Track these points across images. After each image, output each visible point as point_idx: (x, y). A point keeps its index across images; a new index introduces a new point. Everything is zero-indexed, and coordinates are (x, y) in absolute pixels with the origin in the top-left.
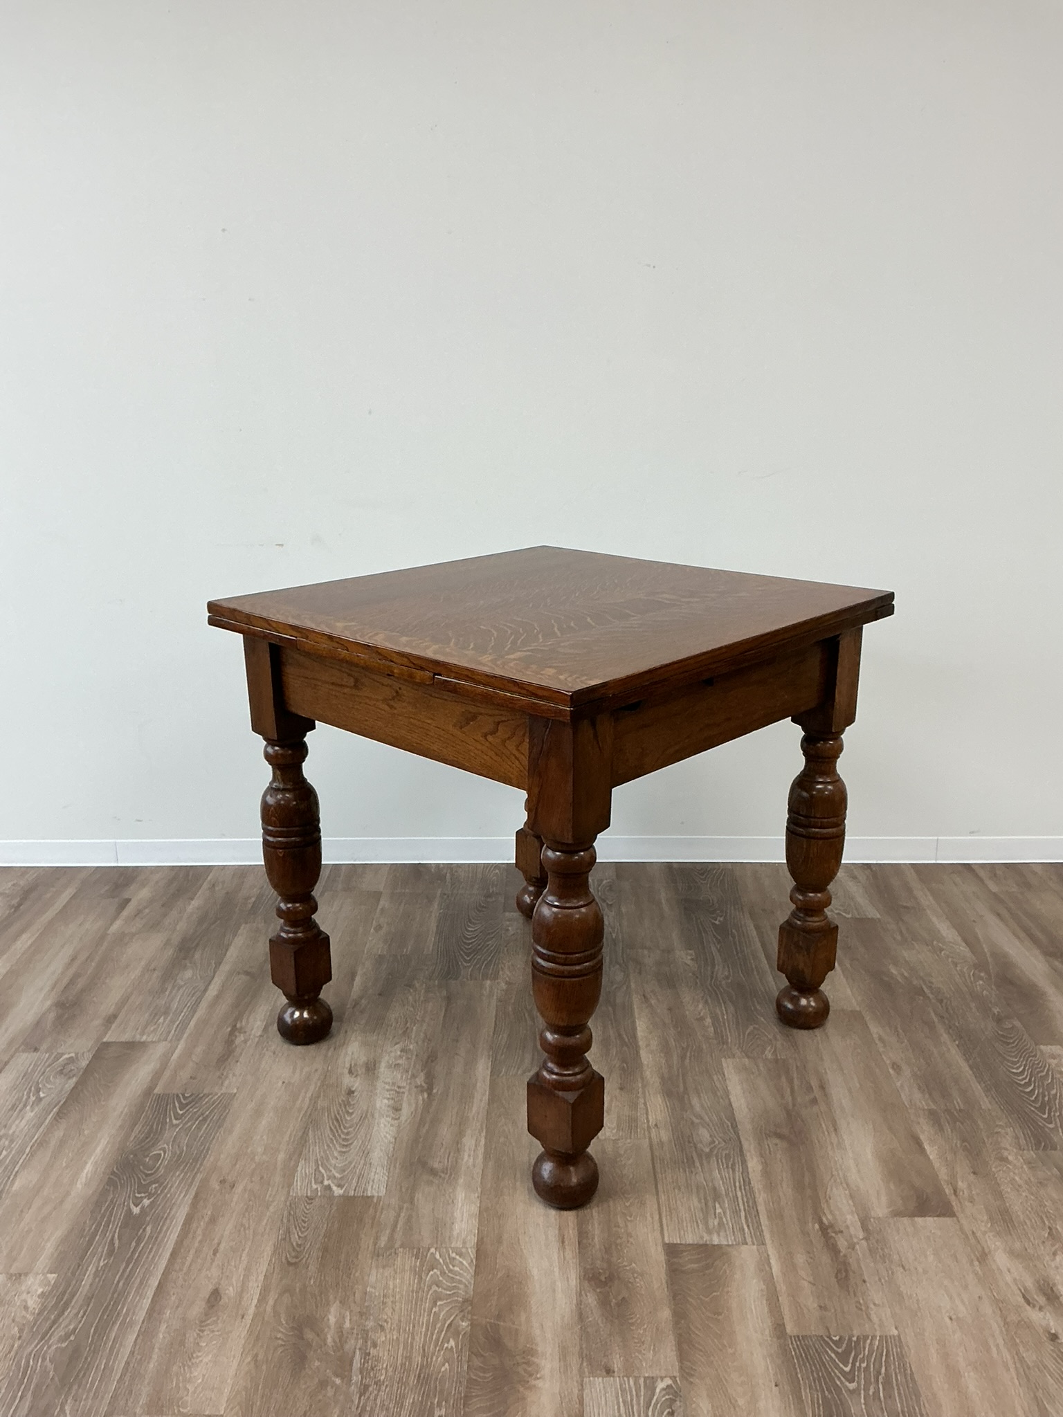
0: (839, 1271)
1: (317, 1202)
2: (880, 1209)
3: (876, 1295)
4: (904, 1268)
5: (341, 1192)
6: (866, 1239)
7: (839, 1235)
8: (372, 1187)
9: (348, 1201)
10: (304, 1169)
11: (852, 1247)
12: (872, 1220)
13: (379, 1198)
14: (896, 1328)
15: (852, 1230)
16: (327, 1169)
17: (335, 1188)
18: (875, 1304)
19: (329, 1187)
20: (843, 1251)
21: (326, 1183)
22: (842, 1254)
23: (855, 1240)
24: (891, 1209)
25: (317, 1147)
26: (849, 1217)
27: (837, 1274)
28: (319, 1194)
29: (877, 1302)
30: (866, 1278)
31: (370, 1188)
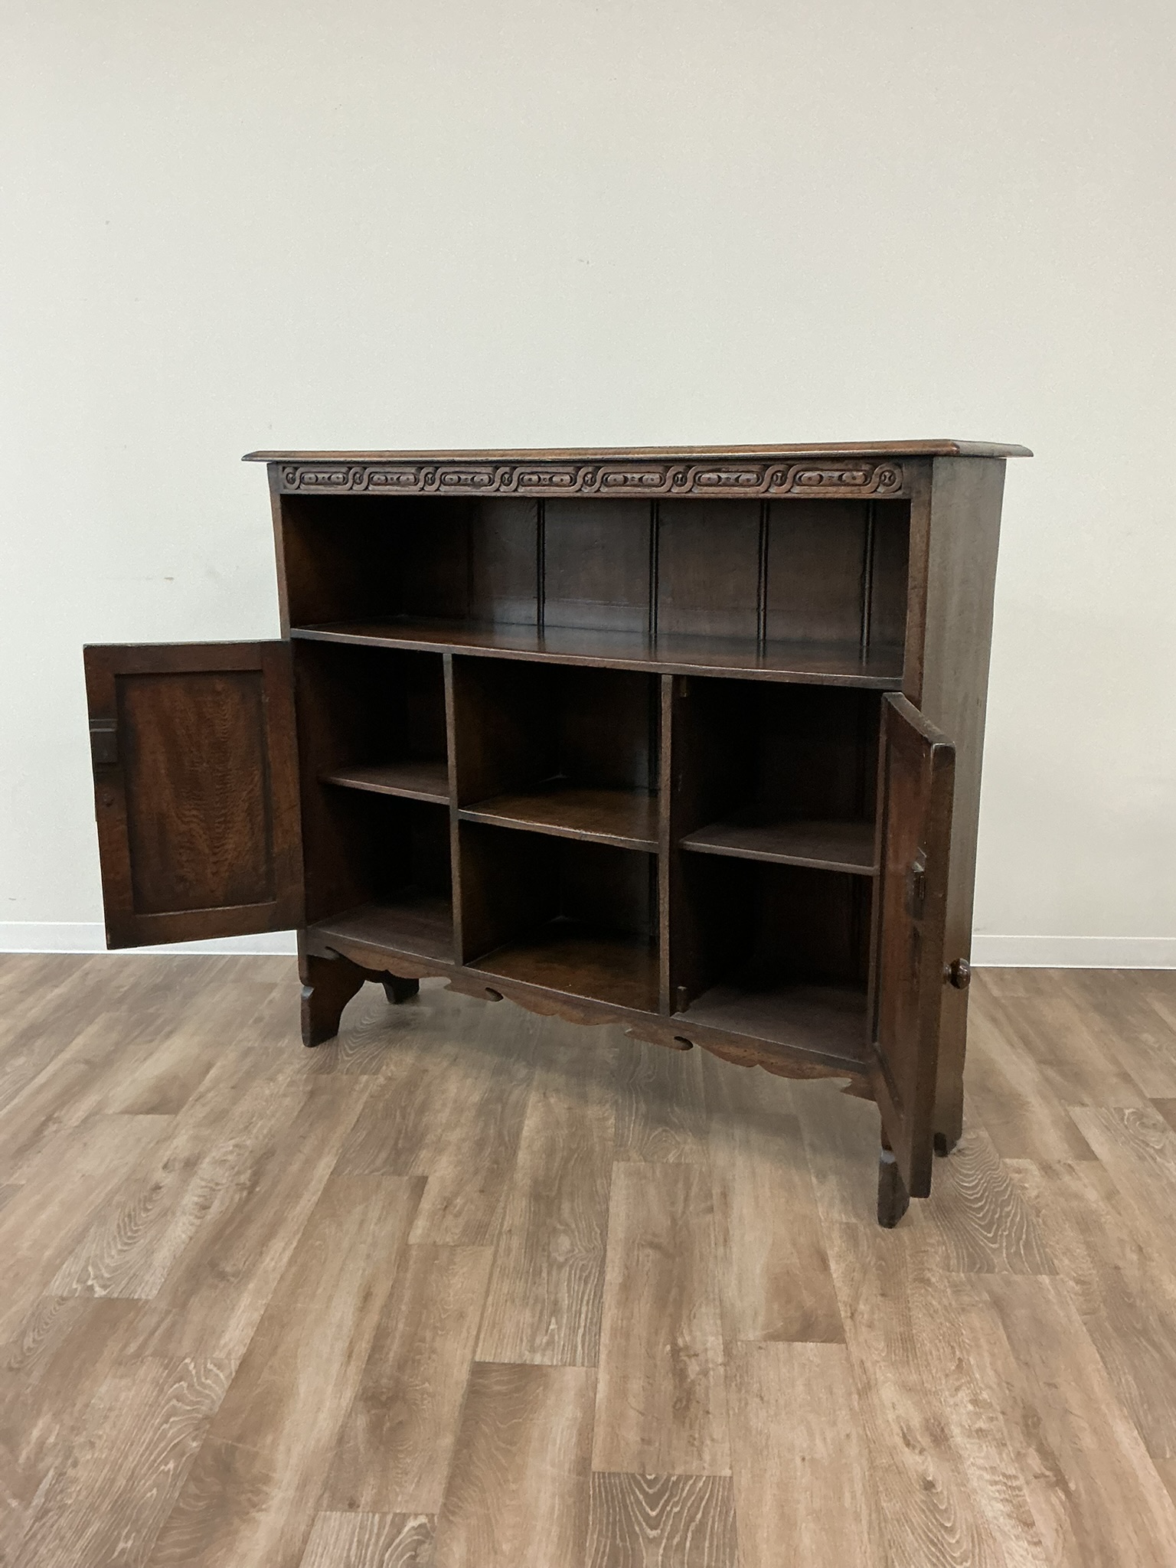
0: (679, 1400)
1: (71, 1303)
2: (752, 1333)
3: (717, 1428)
4: (762, 1398)
5: (104, 1293)
6: (725, 1365)
7: (693, 1360)
8: (143, 1288)
9: (109, 1302)
10: (70, 1266)
11: (705, 1373)
12: (739, 1343)
13: (147, 1301)
14: (731, 1468)
15: (710, 1354)
16: (95, 1266)
17: (97, 1288)
18: (713, 1440)
19: (91, 1288)
20: (692, 1376)
21: (90, 1283)
22: (689, 1380)
23: (711, 1366)
24: (764, 1332)
25: (94, 1245)
26: (711, 1339)
27: (676, 1403)
28: (76, 1295)
29: (715, 1437)
30: (711, 1409)
31: (140, 1290)
